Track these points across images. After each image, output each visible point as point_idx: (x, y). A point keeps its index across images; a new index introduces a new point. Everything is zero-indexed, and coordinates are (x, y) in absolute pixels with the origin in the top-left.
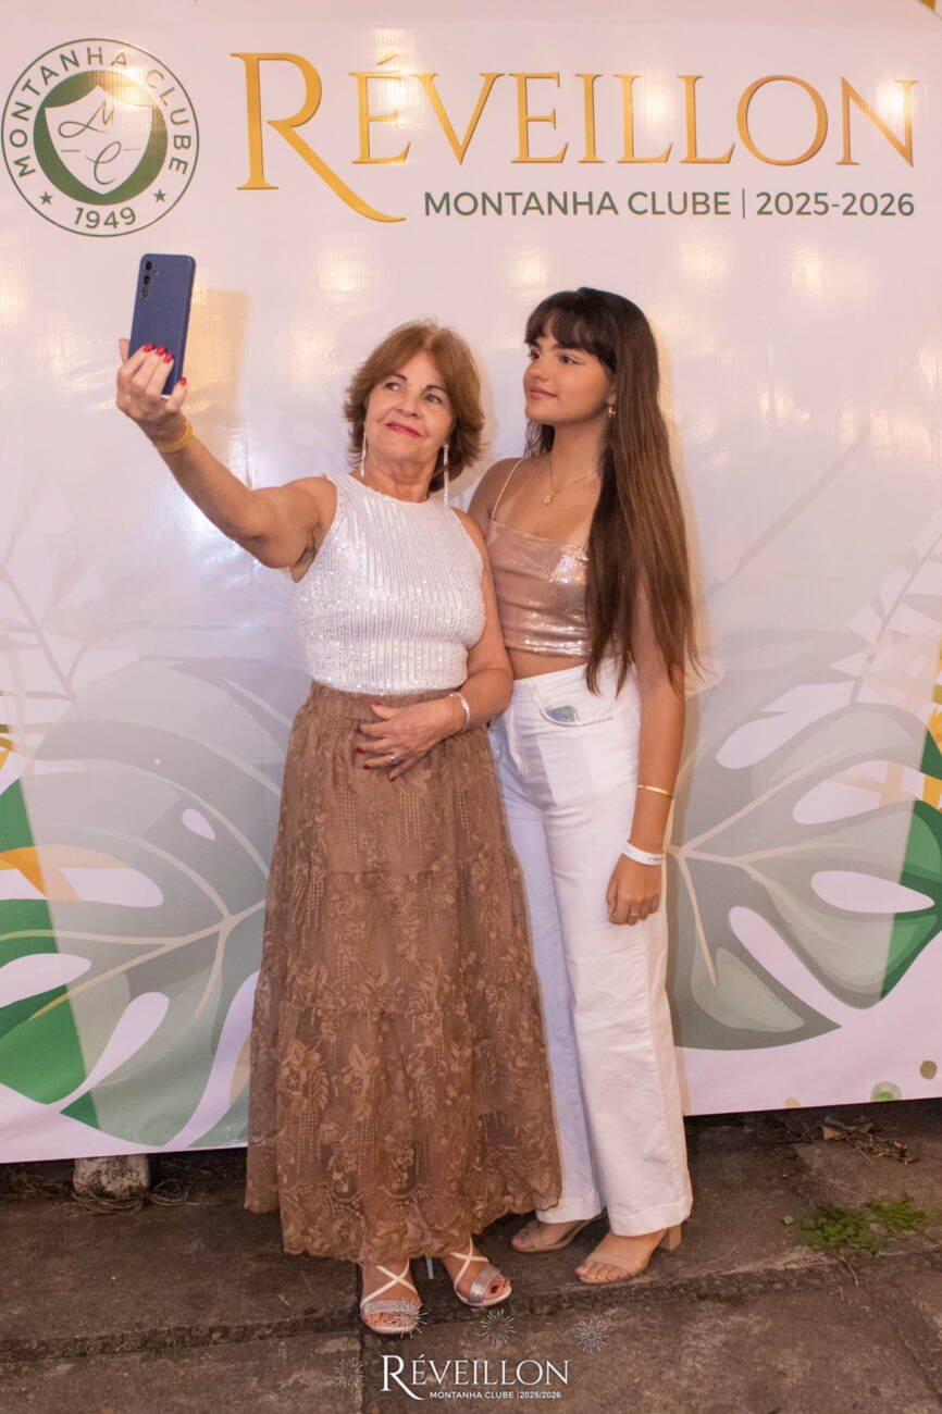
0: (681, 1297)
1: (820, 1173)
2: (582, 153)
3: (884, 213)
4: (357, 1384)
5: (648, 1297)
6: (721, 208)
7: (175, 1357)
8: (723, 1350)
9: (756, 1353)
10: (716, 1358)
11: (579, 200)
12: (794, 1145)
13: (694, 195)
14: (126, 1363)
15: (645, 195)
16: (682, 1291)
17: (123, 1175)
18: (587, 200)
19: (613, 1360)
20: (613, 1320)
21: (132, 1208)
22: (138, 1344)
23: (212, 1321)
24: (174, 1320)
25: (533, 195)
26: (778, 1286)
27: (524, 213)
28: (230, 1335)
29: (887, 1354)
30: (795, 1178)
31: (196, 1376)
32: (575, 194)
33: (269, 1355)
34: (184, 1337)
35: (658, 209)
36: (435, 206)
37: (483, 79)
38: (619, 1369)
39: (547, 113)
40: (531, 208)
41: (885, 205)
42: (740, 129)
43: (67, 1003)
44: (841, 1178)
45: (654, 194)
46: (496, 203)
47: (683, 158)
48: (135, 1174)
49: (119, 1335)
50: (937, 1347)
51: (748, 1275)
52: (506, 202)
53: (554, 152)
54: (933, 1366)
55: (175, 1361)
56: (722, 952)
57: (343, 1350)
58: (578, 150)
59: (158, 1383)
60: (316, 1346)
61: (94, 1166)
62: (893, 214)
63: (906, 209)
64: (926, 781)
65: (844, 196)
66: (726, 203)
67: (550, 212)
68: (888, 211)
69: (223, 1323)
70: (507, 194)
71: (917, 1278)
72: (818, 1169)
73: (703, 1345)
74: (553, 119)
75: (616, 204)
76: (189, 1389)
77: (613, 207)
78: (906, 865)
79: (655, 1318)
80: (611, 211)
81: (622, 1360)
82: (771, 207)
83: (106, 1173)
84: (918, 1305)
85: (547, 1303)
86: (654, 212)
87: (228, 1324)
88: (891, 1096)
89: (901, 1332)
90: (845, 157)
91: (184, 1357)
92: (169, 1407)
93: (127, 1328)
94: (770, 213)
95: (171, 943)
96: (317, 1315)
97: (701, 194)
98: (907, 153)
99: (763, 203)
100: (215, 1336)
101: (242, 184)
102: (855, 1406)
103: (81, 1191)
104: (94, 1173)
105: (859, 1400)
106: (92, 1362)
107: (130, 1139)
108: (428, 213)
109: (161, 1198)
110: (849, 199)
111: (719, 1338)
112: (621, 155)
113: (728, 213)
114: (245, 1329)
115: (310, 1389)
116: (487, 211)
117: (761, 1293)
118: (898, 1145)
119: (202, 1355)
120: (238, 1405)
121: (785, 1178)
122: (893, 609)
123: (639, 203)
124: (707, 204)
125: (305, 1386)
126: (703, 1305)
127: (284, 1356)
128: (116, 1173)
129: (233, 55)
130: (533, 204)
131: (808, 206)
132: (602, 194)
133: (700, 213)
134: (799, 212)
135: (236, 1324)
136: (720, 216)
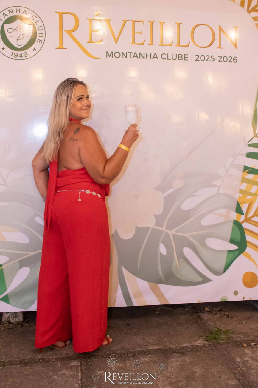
0: (168, 352)
1: (206, 321)
2: (149, 43)
3: (229, 62)
4: (80, 374)
5: (159, 352)
6: (186, 59)
7: (30, 366)
8: (179, 366)
9: (188, 367)
10: (177, 368)
11: (148, 55)
12: (199, 313)
13: (179, 55)
14: (16, 368)
15: (166, 54)
16: (168, 350)
17: (16, 318)
18: (150, 55)
19: (149, 368)
20: (149, 357)
21: (18, 327)
22: (19, 362)
23: (40, 357)
24: (29, 356)
25: (135, 53)
26: (195, 350)
27: (133, 58)
28: (45, 361)
29: (223, 367)
30: (199, 322)
31: (35, 371)
32: (147, 53)
33: (55, 366)
34: (32, 361)
35: (169, 58)
36: (109, 55)
37: (123, 22)
38: (151, 371)
39: (140, 31)
40: (135, 57)
42: (192, 39)
43: (2, 269)
44: (212, 322)
45: (168, 54)
46: (125, 55)
47: (176, 44)
48: (19, 318)
49: (14, 360)
50: (237, 366)
51: (186, 347)
52: (128, 55)
53: (142, 42)
54: (236, 371)
55: (30, 367)
56: (181, 260)
57: (76, 365)
58: (148, 42)
59: (25, 373)
60: (68, 364)
61: (8, 315)
62: (232, 62)
63: (235, 61)
64: (237, 214)
65: (219, 57)
66: (187, 57)
67: (140, 58)
68: (230, 61)
69: (43, 357)
70: (128, 53)
71: (232, 348)
72: (206, 320)
73: (174, 365)
74: (141, 33)
76: (33, 374)
78: (231, 237)
79: (161, 357)
80: (157, 58)
81: (152, 368)
82: (199, 59)
83: (11, 317)
84: (232, 355)
85: (132, 353)
86: (168, 59)
87: (44, 358)
88: (226, 300)
89: (227, 362)
90: (219, 47)
91: (32, 366)
92: (28, 379)
93: (16, 358)
94: (199, 60)
95: (31, 254)
96: (69, 356)
98: (236, 46)
99: (197, 58)
100: (41, 361)
101: (57, 47)
102: (215, 381)
103: (4, 322)
104: (8, 317)
105: (216, 379)
106: (7, 367)
107: (18, 307)
108: (107, 57)
109: (26, 324)
110: (220, 57)
111: (178, 363)
112: (159, 44)
113: (188, 60)
114: (49, 359)
116: (123, 57)
117: (190, 351)
118: (227, 314)
119: (37, 366)
120: (46, 379)
121: (197, 322)
122: (229, 168)
123: (164, 56)
124: (182, 57)
125: (65, 374)
126: (174, 354)
127: (60, 366)
128: (14, 317)
129: (55, 12)
130: (135, 55)
131: (209, 59)
132: (154, 54)
133: (180, 60)
134: (207, 61)
135: (47, 358)
136: (185, 61)
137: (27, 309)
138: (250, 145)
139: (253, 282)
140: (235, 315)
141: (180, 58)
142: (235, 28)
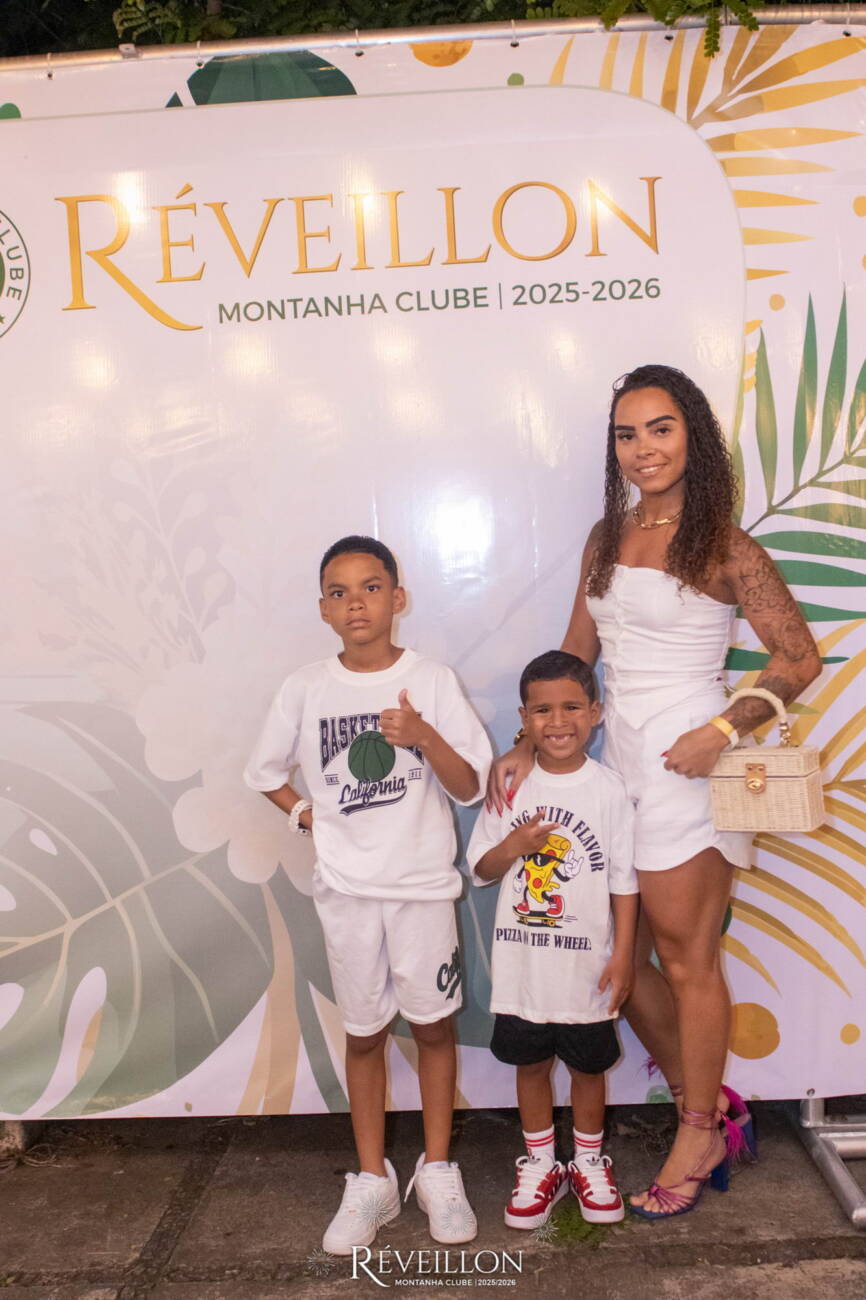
2: (355, 263)
3: (632, 297)
6: (480, 302)
11: (352, 302)
13: (455, 291)
15: (411, 295)
17: (1, 1139)
18: (359, 302)
21: (7, 1167)
23: (15, 1267)
25: (312, 300)
27: (304, 316)
28: (22, 1280)
32: (348, 297)
35: (422, 306)
36: (227, 314)
37: (266, 205)
39: (323, 230)
40: (313, 311)
41: (632, 291)
42: (496, 231)
45: (418, 293)
46: (280, 310)
47: (444, 261)
48: (12, 1138)
52: (289, 307)
53: (330, 262)
58: (351, 259)
60: (81, 1295)
62: (641, 297)
63: (653, 292)
65: (594, 284)
66: (484, 297)
67: (327, 314)
68: (636, 294)
69: (22, 1269)
70: (289, 301)
71: (625, 1270)
74: (327, 234)
75: (385, 305)
77: (382, 307)
80: (381, 310)
82: (526, 298)
84: (610, 1295)
85: (291, 1270)
86: (420, 309)
87: (25, 1271)
90: (593, 251)
94: (525, 303)
95: (25, 942)
96: (99, 1268)
97: (461, 290)
98: (652, 242)
99: (519, 294)
100: (9, 1280)
101: (67, 306)
108: (221, 321)
109: (32, 1160)
110: (599, 286)
112: (388, 261)
113: (487, 305)
114: (37, 1275)
116: (273, 316)
123: (406, 302)
124: (465, 298)
129: (57, 199)
130: (312, 307)
131: (560, 294)
132: (373, 296)
133: (461, 307)
134: (552, 301)
135: (32, 1271)
136: (480, 308)
137: (20, 1113)
139: (760, 1038)
141: (463, 302)
142: (645, 184)
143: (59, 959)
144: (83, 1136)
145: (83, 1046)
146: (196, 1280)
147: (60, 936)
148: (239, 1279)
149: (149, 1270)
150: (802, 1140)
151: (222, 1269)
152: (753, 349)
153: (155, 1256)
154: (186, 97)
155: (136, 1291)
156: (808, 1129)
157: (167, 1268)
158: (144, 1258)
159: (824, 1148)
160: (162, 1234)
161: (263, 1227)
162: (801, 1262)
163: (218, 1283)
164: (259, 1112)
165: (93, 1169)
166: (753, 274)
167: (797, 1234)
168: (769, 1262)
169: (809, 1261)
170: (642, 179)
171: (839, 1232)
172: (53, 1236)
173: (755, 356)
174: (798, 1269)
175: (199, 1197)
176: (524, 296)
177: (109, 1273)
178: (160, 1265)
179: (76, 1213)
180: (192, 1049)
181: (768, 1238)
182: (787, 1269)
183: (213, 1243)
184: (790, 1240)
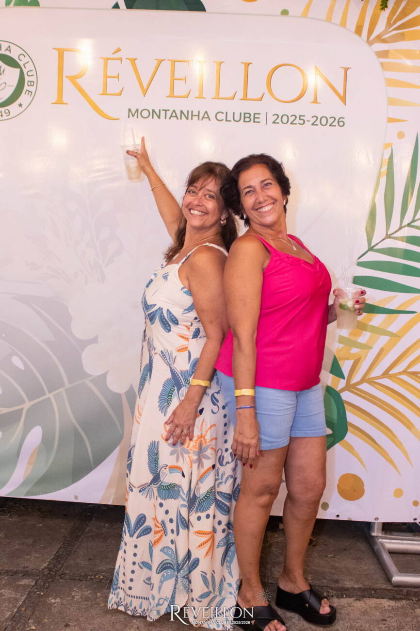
2: (197, 95)
3: (331, 125)
4: (24, 598)
6: (256, 120)
11: (194, 114)
13: (245, 114)
15: (223, 113)
18: (197, 114)
25: (174, 111)
27: (170, 118)
32: (192, 112)
35: (228, 119)
36: (132, 114)
37: (156, 62)
39: (183, 77)
40: (174, 117)
41: (331, 122)
42: (267, 86)
45: (227, 113)
46: (158, 114)
47: (241, 96)
52: (163, 113)
53: (185, 93)
57: (27, 584)
58: (195, 93)
60: (17, 581)
62: (335, 126)
63: (341, 124)
64: (333, 377)
65: (313, 117)
66: (259, 118)
67: (181, 119)
68: (333, 124)
70: (163, 110)
74: (185, 79)
75: (210, 117)
77: (208, 118)
80: (208, 120)
82: (279, 120)
86: (226, 120)
90: (314, 100)
94: (278, 123)
95: (5, 410)
96: (27, 569)
97: (247, 113)
98: (343, 99)
99: (276, 118)
101: (54, 101)
108: (129, 117)
110: (315, 118)
112: (213, 96)
113: (259, 122)
115: (5, 597)
116: (154, 117)
123: (220, 116)
124: (250, 118)
125: (4, 595)
127: (3, 583)
129: (53, 49)
130: (174, 115)
131: (296, 120)
132: (204, 112)
133: (247, 122)
134: (292, 123)
136: (255, 123)
138: (360, 264)
139: (355, 491)
140: (325, 541)
141: (248, 120)
142: (343, 71)
143: (20, 420)
144: (23, 506)
145: (28, 463)
146: (74, 580)
147: (22, 409)
148: (94, 581)
149: (51, 572)
150: (370, 541)
151: (86, 576)
152: (387, 157)
153: (54, 566)
154: (122, 4)
155: (44, 583)
156: (374, 537)
157: (60, 572)
158: (50, 566)
159: (380, 546)
160: (58, 556)
161: (108, 558)
162: (364, 599)
163: (84, 582)
164: (110, 503)
165: (27, 522)
166: (391, 120)
167: (363, 585)
168: (350, 597)
169: (368, 599)
170: (341, 68)
171: (384, 586)
172: (6, 552)
173: (387, 161)
174: (363, 602)
175: (77, 540)
176: (278, 119)
177: (32, 572)
178: (57, 571)
179: (17, 542)
180: (80, 470)
181: (350, 586)
182: (358, 601)
183: (83, 563)
184: (361, 588)
